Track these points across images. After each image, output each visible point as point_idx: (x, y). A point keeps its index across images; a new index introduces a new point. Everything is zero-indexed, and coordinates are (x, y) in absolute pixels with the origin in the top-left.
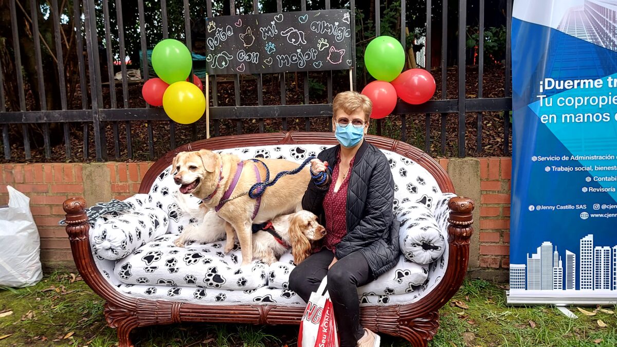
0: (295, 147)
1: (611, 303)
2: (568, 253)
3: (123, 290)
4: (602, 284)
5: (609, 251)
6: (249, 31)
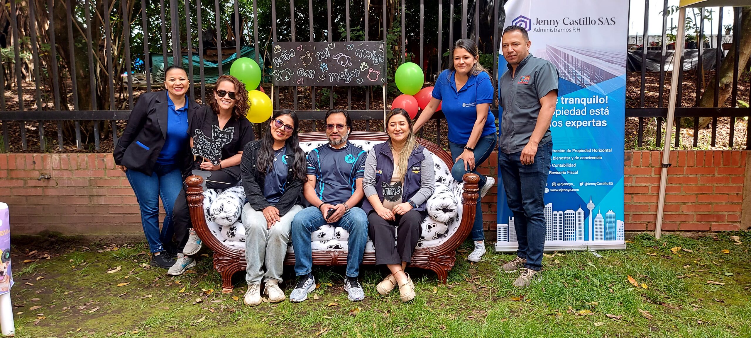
1: (564, 249)
3: (227, 244)
4: (558, 237)
5: (562, 214)
6: (308, 54)
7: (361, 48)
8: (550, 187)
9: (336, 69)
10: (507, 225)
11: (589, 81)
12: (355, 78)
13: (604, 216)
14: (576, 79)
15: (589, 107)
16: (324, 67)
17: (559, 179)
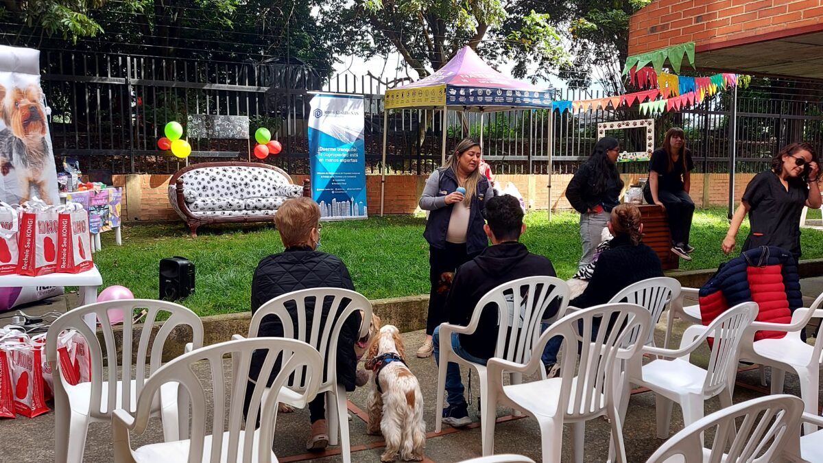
0: (237, 167)
2: (329, 204)
3: (193, 213)
4: (339, 214)
5: (340, 203)
6: (209, 122)
7: (235, 119)
8: (335, 191)
9: (224, 130)
11: (347, 140)
12: (234, 135)
13: (358, 204)
14: (343, 140)
16: (217, 128)
17: (338, 186)
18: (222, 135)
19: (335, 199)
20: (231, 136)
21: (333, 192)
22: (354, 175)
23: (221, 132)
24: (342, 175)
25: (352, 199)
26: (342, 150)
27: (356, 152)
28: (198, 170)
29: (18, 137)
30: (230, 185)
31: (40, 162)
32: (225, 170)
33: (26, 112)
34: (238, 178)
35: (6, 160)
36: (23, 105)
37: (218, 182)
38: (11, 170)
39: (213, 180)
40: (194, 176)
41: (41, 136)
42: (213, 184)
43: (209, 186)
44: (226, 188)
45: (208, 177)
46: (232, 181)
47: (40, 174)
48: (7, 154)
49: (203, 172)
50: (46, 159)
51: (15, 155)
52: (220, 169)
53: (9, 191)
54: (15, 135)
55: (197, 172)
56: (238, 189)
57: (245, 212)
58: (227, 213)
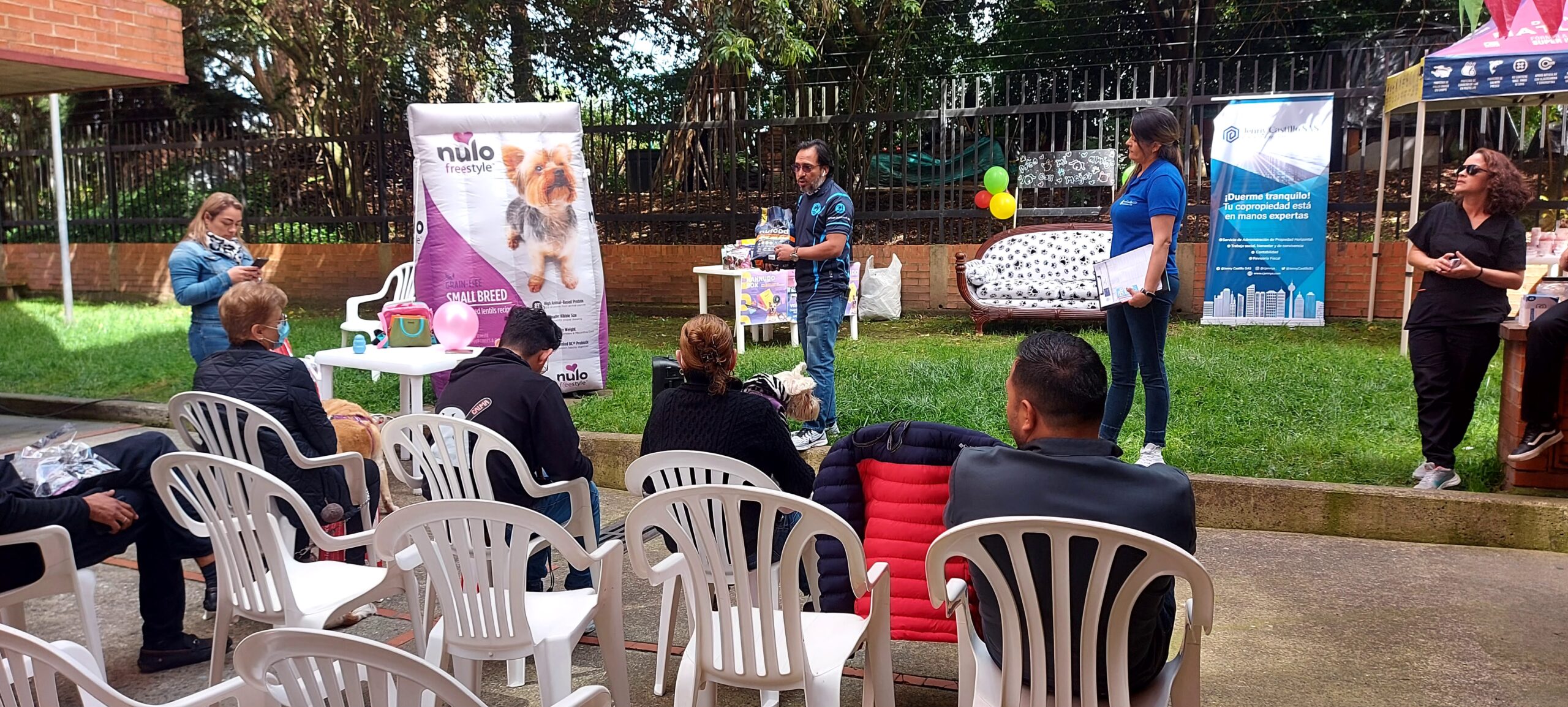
0: (1076, 232)
1: (1262, 324)
2: (1239, 295)
3: (980, 302)
4: (1259, 314)
5: (1265, 294)
6: (1048, 162)
7: (1093, 155)
8: (1253, 270)
9: (1071, 173)
10: (1212, 303)
11: (1292, 180)
12: (1088, 180)
13: (1304, 297)
14: (1280, 179)
15: (1292, 202)
16: (1061, 171)
17: (1263, 263)
18: (1069, 181)
19: (1253, 286)
20: (1081, 183)
21: (1250, 274)
22: (1299, 243)
23: (1066, 178)
24: (1270, 243)
25: (1291, 288)
26: (1276, 197)
27: (1306, 201)
28: (1014, 237)
29: (532, 206)
30: (1057, 261)
31: (562, 235)
32: (1054, 237)
33: (551, 177)
34: (1072, 248)
35: (517, 232)
36: (548, 169)
37: (1038, 255)
38: (521, 244)
39: (1033, 252)
40: (1007, 246)
41: (566, 204)
42: (1031, 258)
43: (1025, 261)
44: (1050, 264)
45: (1026, 248)
46: (1062, 253)
47: (562, 248)
48: (518, 226)
49: (1020, 241)
50: (572, 231)
51: (526, 227)
52: (1049, 234)
53: (518, 267)
54: (529, 204)
55: (1013, 240)
56: (1069, 267)
57: (1057, 302)
58: (1029, 303)
